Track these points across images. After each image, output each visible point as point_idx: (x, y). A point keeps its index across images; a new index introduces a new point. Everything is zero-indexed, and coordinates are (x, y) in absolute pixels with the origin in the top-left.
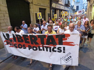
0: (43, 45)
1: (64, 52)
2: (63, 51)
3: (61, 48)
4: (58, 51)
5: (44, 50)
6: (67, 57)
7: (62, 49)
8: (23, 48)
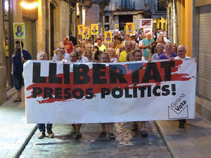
0: (135, 85)
1: (174, 94)
2: (171, 92)
3: (168, 86)
4: (163, 94)
5: (135, 96)
6: (179, 104)
7: (170, 89)
8: (87, 98)
